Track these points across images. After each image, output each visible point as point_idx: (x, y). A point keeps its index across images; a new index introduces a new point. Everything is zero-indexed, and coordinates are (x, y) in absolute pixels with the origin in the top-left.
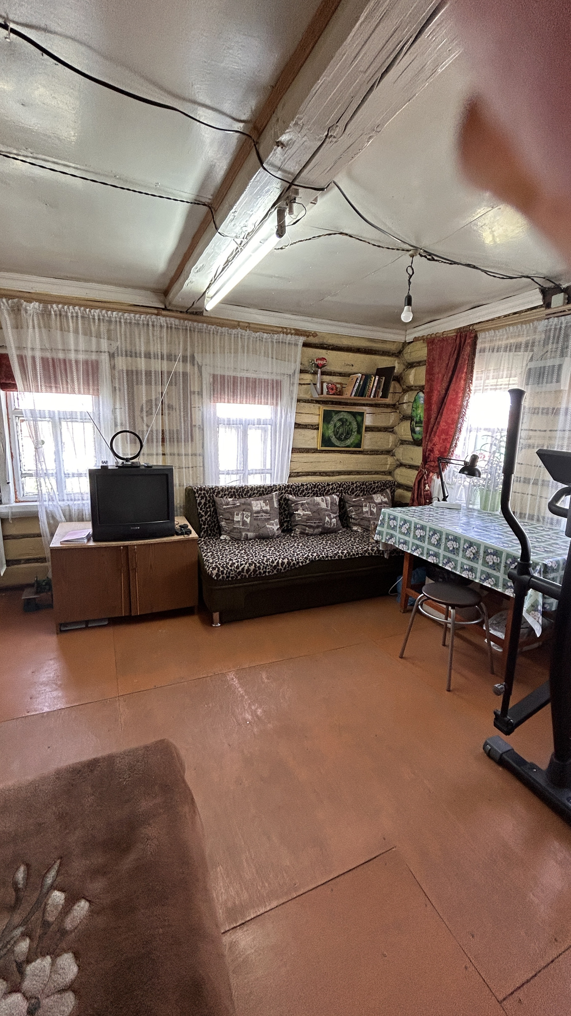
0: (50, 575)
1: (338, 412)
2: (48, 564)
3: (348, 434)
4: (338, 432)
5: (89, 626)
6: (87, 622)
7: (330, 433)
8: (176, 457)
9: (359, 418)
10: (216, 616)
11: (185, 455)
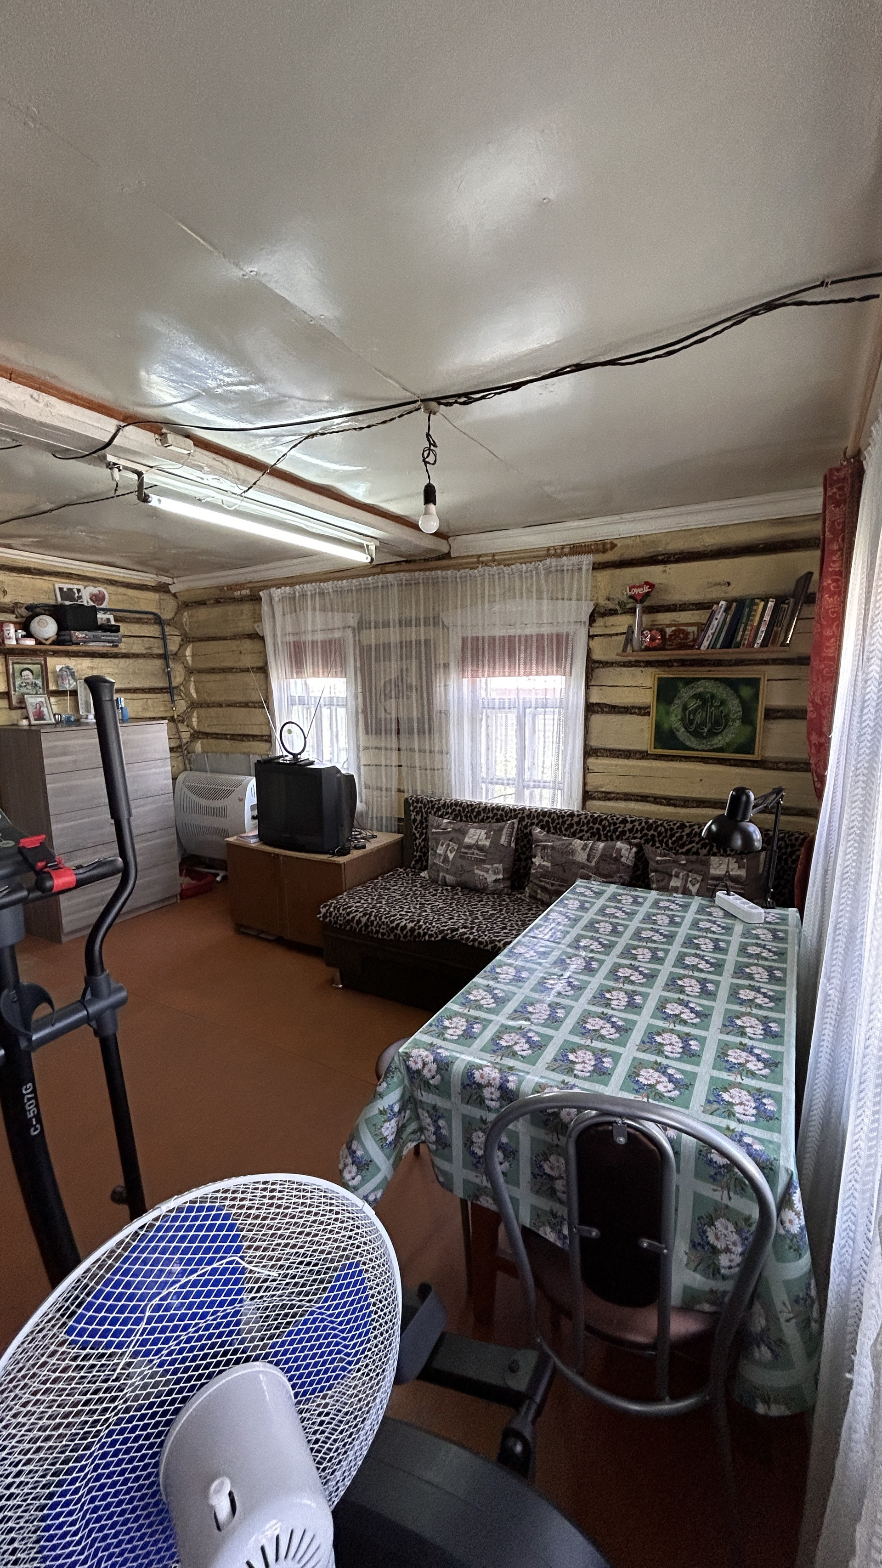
1: (688, 682)
3: (719, 724)
4: (691, 722)
5: (260, 935)
6: (258, 931)
7: (674, 720)
9: (746, 692)
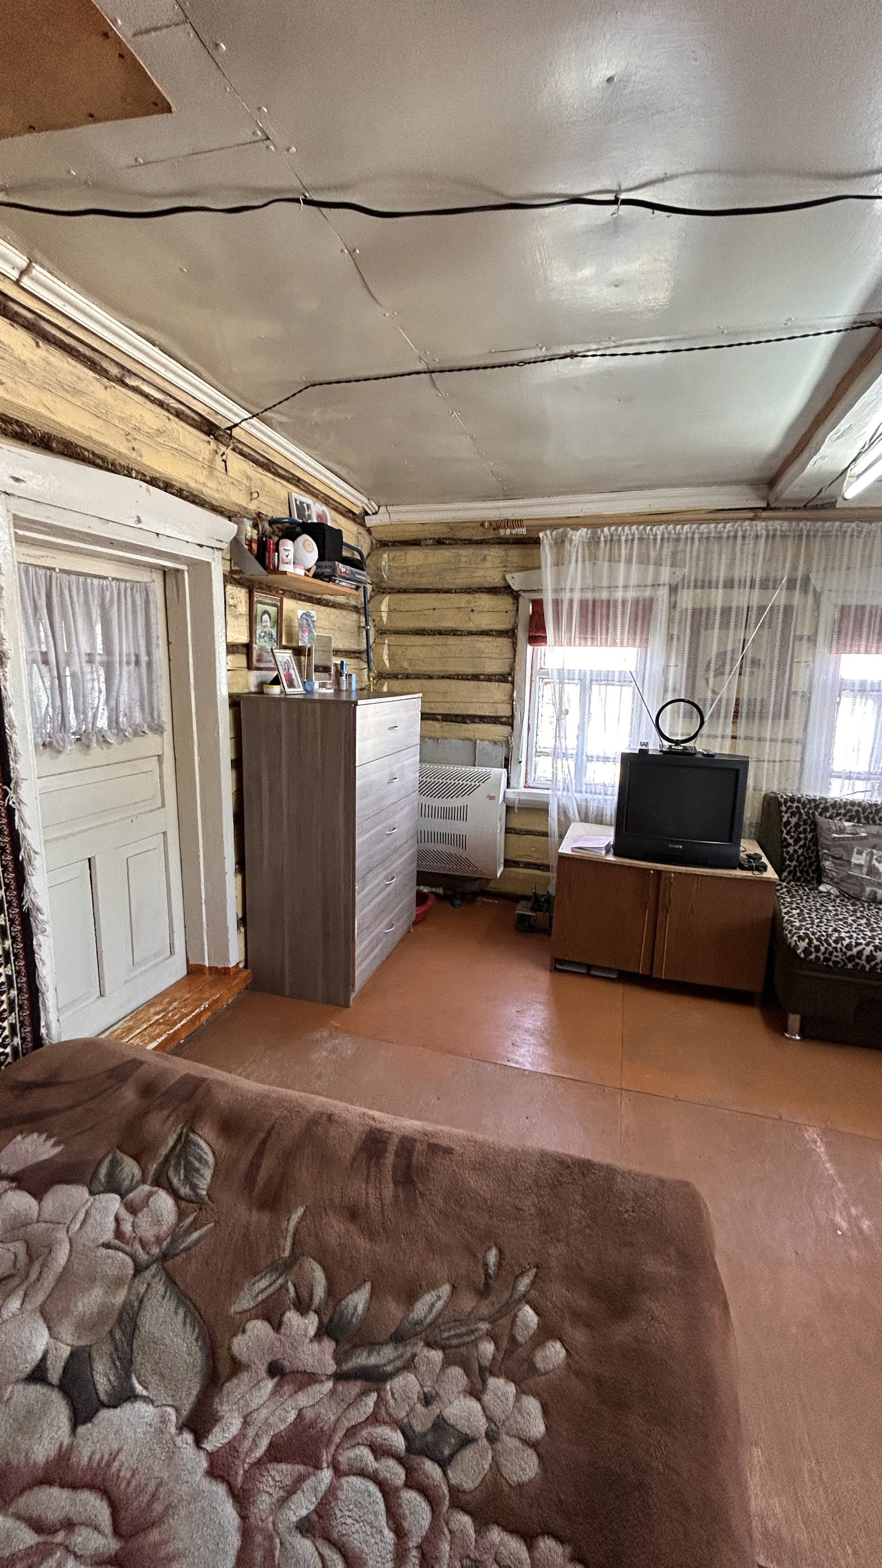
0: (552, 890)
2: (553, 875)
5: (592, 973)
6: (589, 967)
8: (755, 743)
10: (794, 1020)
11: (771, 740)
